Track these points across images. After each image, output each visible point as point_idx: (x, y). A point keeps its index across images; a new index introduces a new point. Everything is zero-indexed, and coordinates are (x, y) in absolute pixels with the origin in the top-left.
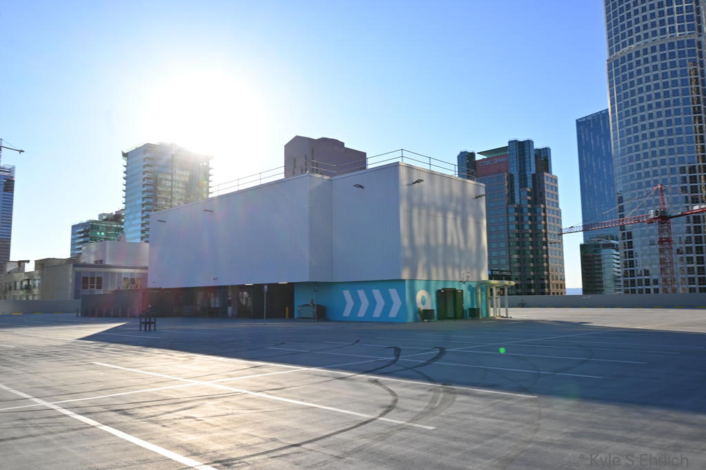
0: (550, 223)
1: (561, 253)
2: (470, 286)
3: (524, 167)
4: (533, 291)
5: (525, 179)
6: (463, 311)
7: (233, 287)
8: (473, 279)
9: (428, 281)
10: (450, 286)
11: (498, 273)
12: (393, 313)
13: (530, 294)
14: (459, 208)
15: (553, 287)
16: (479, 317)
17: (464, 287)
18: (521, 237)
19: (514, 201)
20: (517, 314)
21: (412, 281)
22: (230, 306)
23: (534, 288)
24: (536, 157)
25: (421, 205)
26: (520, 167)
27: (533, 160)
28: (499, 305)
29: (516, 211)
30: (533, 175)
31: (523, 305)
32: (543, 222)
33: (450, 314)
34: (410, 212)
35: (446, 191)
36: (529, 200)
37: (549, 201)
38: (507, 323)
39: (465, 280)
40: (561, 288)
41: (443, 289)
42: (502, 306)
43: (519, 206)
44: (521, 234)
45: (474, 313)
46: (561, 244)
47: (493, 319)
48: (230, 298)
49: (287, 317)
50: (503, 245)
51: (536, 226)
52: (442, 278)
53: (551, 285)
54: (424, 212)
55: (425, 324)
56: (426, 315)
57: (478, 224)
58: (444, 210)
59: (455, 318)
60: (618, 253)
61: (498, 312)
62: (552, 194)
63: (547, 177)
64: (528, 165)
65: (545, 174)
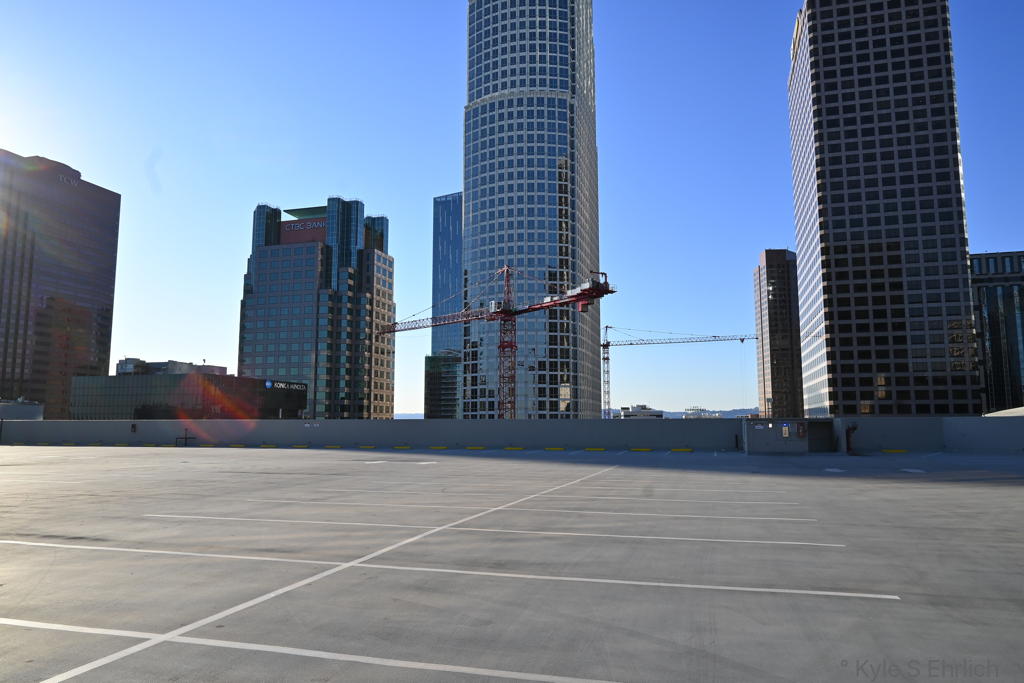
0: (378, 320)
1: (391, 364)
3: (349, 238)
4: (346, 413)
5: (349, 254)
11: (282, 385)
13: (342, 418)
15: (375, 410)
18: (334, 336)
19: (330, 285)
23: (349, 410)
24: (367, 227)
26: (342, 238)
27: (361, 230)
29: (330, 300)
30: (360, 252)
32: (368, 319)
36: (350, 285)
37: (378, 290)
40: (387, 412)
43: (336, 292)
51: (357, 322)
53: (372, 408)
62: (384, 282)
63: (379, 257)
64: (353, 235)
65: (377, 251)
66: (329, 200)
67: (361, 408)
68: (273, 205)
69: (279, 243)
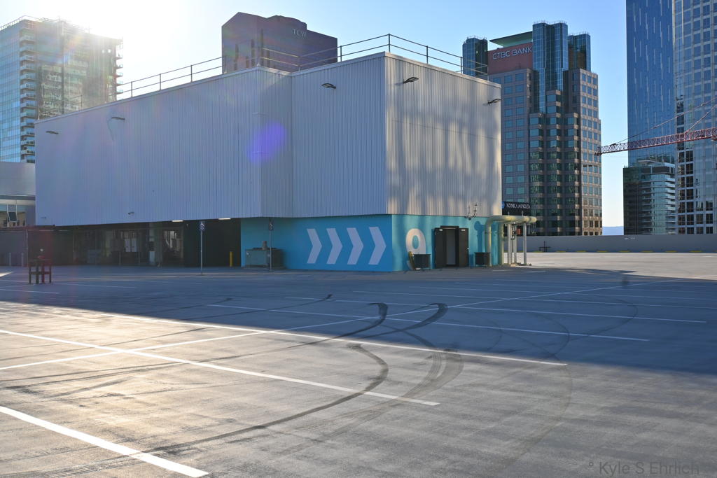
0: (586, 139)
1: (598, 180)
2: (478, 222)
3: (553, 61)
4: (559, 230)
5: (555, 77)
6: (467, 255)
7: (155, 223)
8: (482, 213)
9: (423, 216)
10: (451, 223)
11: (513, 206)
12: (375, 260)
13: (555, 234)
14: (466, 118)
15: (586, 225)
16: (488, 263)
17: (469, 225)
18: (545, 157)
19: (539, 109)
20: (538, 260)
21: (401, 216)
22: (153, 250)
23: (561, 226)
24: (570, 47)
25: (414, 113)
26: (548, 62)
27: (566, 51)
28: (515, 249)
29: (540, 123)
30: (566, 73)
31: (545, 249)
32: (576, 138)
33: (451, 260)
34: (400, 122)
35: (449, 94)
36: (557, 107)
37: (584, 109)
38: (525, 273)
39: (471, 215)
40: (597, 226)
41: (442, 227)
42: (519, 250)
43: (545, 115)
44: (545, 154)
45: (482, 259)
46: (598, 167)
47: (507, 266)
48: (151, 240)
49: (231, 265)
50: (521, 168)
51: (566, 142)
52: (440, 212)
53: (583, 222)
54: (418, 123)
55: (418, 273)
56: (419, 261)
57: (490, 139)
58: (446, 121)
59: (457, 265)
60: (673, 180)
61: (513, 258)
62: (590, 100)
63: (584, 76)
64: (558, 57)
65: (582, 71)
66: (534, 26)
67: (572, 224)
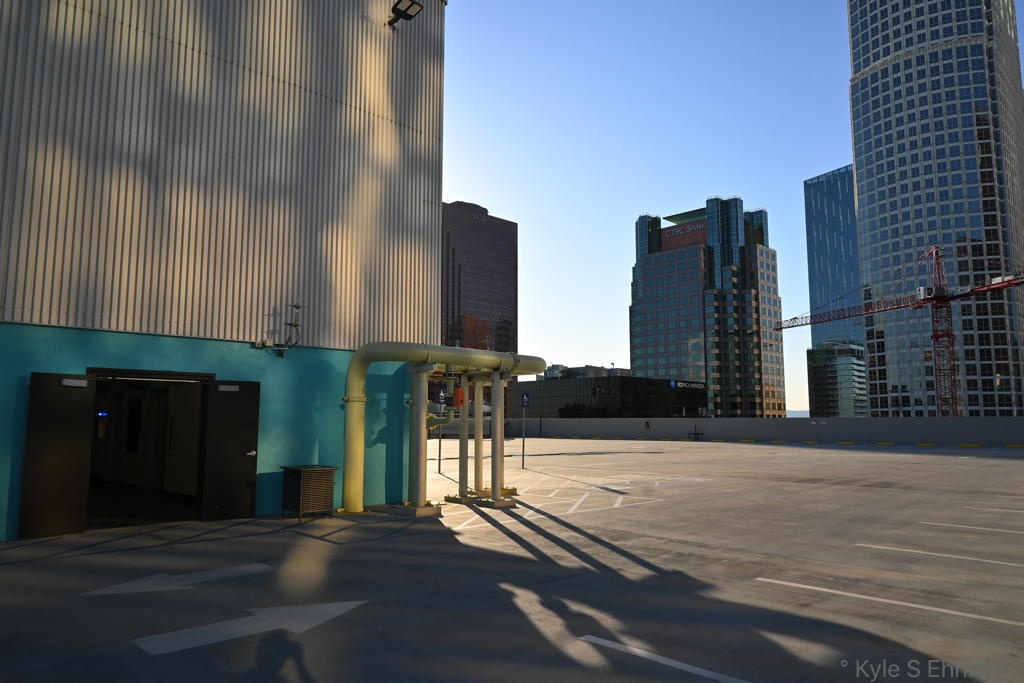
0: (765, 316)
1: (780, 361)
3: (729, 236)
4: (739, 411)
5: (730, 252)
13: (735, 416)
15: (768, 408)
18: (722, 335)
19: (714, 285)
23: (741, 408)
24: (746, 224)
26: (723, 237)
27: (741, 226)
30: (742, 249)
31: (697, 437)
32: (755, 316)
36: (734, 283)
37: (763, 286)
40: (780, 408)
43: (721, 292)
44: (722, 332)
46: (780, 350)
51: (744, 320)
53: (765, 404)
60: (863, 363)
62: (768, 276)
63: (762, 252)
64: (734, 233)
65: (759, 246)
66: (708, 201)
67: (753, 406)
68: (653, 215)
69: (660, 249)
